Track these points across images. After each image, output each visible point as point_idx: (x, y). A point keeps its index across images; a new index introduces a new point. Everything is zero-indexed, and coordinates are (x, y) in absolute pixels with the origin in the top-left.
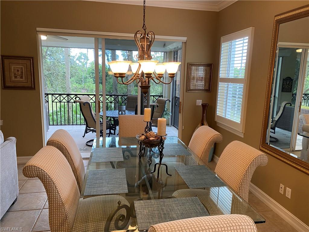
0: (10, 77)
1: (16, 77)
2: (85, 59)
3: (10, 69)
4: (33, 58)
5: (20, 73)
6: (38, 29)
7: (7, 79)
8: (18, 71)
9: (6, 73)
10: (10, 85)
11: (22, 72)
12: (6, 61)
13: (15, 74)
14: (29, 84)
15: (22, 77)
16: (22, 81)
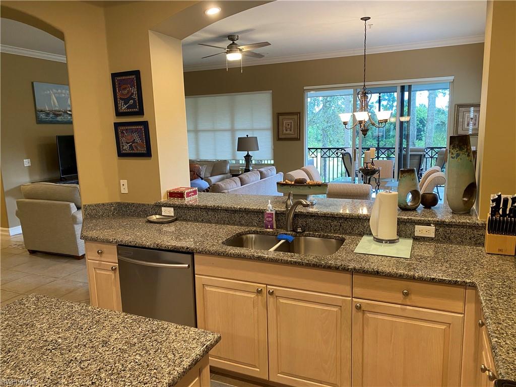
0: (283, 131)
1: (286, 130)
2: (389, 100)
3: (283, 124)
4: (300, 113)
5: (289, 126)
6: (305, 88)
7: (280, 133)
8: (288, 125)
9: (280, 127)
10: (282, 137)
11: (291, 126)
12: (281, 117)
13: (286, 128)
14: (295, 136)
15: (291, 130)
16: (291, 133)
